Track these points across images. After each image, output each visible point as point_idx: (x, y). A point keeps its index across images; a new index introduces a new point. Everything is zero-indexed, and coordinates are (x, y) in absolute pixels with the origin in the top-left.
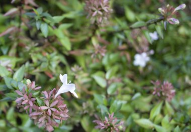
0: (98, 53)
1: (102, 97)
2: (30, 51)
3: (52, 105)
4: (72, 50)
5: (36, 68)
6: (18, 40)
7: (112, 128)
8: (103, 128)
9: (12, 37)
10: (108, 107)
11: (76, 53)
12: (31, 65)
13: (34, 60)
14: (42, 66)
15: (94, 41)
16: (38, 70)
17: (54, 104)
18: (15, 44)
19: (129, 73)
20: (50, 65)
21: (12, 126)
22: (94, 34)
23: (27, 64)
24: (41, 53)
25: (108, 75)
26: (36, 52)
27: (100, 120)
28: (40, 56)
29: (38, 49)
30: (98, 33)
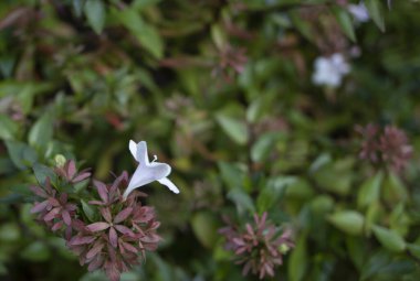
0: (229, 65)
1: (240, 171)
2: (64, 66)
3: (119, 218)
4: (167, 54)
5: (81, 105)
6: (36, 40)
7: (262, 252)
8: (243, 250)
9: (20, 33)
10: (254, 195)
11: (175, 62)
12: (71, 99)
13: (76, 85)
14: (96, 100)
15: (218, 36)
16: (86, 111)
17: (122, 216)
18: (30, 50)
19: (302, 100)
20: (114, 98)
21: (35, 238)
22: (217, 17)
23: (60, 98)
24: (92, 67)
25: (252, 114)
26: (78, 68)
27: (235, 229)
28: (90, 77)
29: (83, 59)
30: (226, 15)
